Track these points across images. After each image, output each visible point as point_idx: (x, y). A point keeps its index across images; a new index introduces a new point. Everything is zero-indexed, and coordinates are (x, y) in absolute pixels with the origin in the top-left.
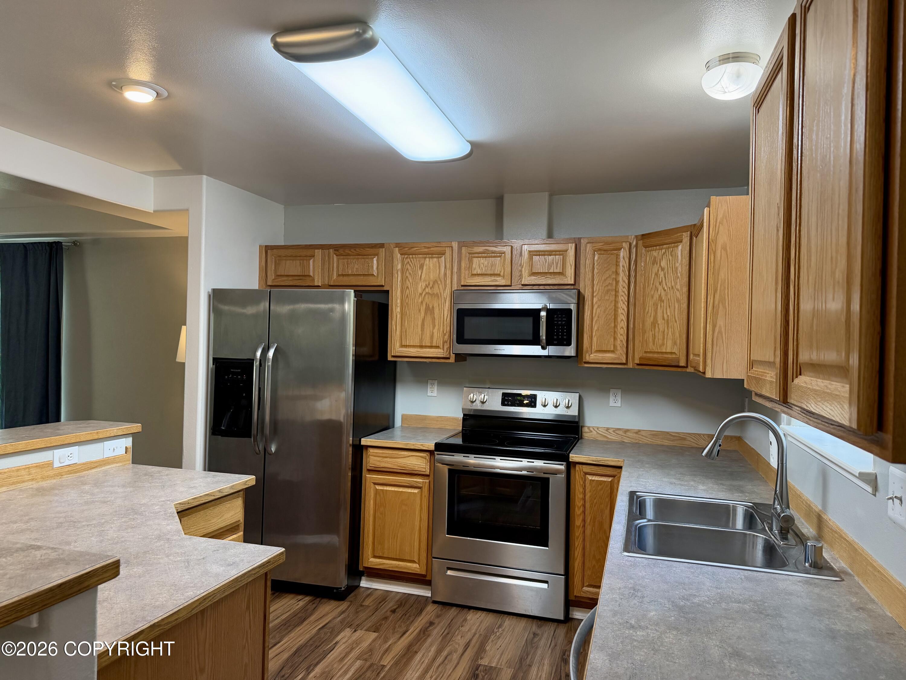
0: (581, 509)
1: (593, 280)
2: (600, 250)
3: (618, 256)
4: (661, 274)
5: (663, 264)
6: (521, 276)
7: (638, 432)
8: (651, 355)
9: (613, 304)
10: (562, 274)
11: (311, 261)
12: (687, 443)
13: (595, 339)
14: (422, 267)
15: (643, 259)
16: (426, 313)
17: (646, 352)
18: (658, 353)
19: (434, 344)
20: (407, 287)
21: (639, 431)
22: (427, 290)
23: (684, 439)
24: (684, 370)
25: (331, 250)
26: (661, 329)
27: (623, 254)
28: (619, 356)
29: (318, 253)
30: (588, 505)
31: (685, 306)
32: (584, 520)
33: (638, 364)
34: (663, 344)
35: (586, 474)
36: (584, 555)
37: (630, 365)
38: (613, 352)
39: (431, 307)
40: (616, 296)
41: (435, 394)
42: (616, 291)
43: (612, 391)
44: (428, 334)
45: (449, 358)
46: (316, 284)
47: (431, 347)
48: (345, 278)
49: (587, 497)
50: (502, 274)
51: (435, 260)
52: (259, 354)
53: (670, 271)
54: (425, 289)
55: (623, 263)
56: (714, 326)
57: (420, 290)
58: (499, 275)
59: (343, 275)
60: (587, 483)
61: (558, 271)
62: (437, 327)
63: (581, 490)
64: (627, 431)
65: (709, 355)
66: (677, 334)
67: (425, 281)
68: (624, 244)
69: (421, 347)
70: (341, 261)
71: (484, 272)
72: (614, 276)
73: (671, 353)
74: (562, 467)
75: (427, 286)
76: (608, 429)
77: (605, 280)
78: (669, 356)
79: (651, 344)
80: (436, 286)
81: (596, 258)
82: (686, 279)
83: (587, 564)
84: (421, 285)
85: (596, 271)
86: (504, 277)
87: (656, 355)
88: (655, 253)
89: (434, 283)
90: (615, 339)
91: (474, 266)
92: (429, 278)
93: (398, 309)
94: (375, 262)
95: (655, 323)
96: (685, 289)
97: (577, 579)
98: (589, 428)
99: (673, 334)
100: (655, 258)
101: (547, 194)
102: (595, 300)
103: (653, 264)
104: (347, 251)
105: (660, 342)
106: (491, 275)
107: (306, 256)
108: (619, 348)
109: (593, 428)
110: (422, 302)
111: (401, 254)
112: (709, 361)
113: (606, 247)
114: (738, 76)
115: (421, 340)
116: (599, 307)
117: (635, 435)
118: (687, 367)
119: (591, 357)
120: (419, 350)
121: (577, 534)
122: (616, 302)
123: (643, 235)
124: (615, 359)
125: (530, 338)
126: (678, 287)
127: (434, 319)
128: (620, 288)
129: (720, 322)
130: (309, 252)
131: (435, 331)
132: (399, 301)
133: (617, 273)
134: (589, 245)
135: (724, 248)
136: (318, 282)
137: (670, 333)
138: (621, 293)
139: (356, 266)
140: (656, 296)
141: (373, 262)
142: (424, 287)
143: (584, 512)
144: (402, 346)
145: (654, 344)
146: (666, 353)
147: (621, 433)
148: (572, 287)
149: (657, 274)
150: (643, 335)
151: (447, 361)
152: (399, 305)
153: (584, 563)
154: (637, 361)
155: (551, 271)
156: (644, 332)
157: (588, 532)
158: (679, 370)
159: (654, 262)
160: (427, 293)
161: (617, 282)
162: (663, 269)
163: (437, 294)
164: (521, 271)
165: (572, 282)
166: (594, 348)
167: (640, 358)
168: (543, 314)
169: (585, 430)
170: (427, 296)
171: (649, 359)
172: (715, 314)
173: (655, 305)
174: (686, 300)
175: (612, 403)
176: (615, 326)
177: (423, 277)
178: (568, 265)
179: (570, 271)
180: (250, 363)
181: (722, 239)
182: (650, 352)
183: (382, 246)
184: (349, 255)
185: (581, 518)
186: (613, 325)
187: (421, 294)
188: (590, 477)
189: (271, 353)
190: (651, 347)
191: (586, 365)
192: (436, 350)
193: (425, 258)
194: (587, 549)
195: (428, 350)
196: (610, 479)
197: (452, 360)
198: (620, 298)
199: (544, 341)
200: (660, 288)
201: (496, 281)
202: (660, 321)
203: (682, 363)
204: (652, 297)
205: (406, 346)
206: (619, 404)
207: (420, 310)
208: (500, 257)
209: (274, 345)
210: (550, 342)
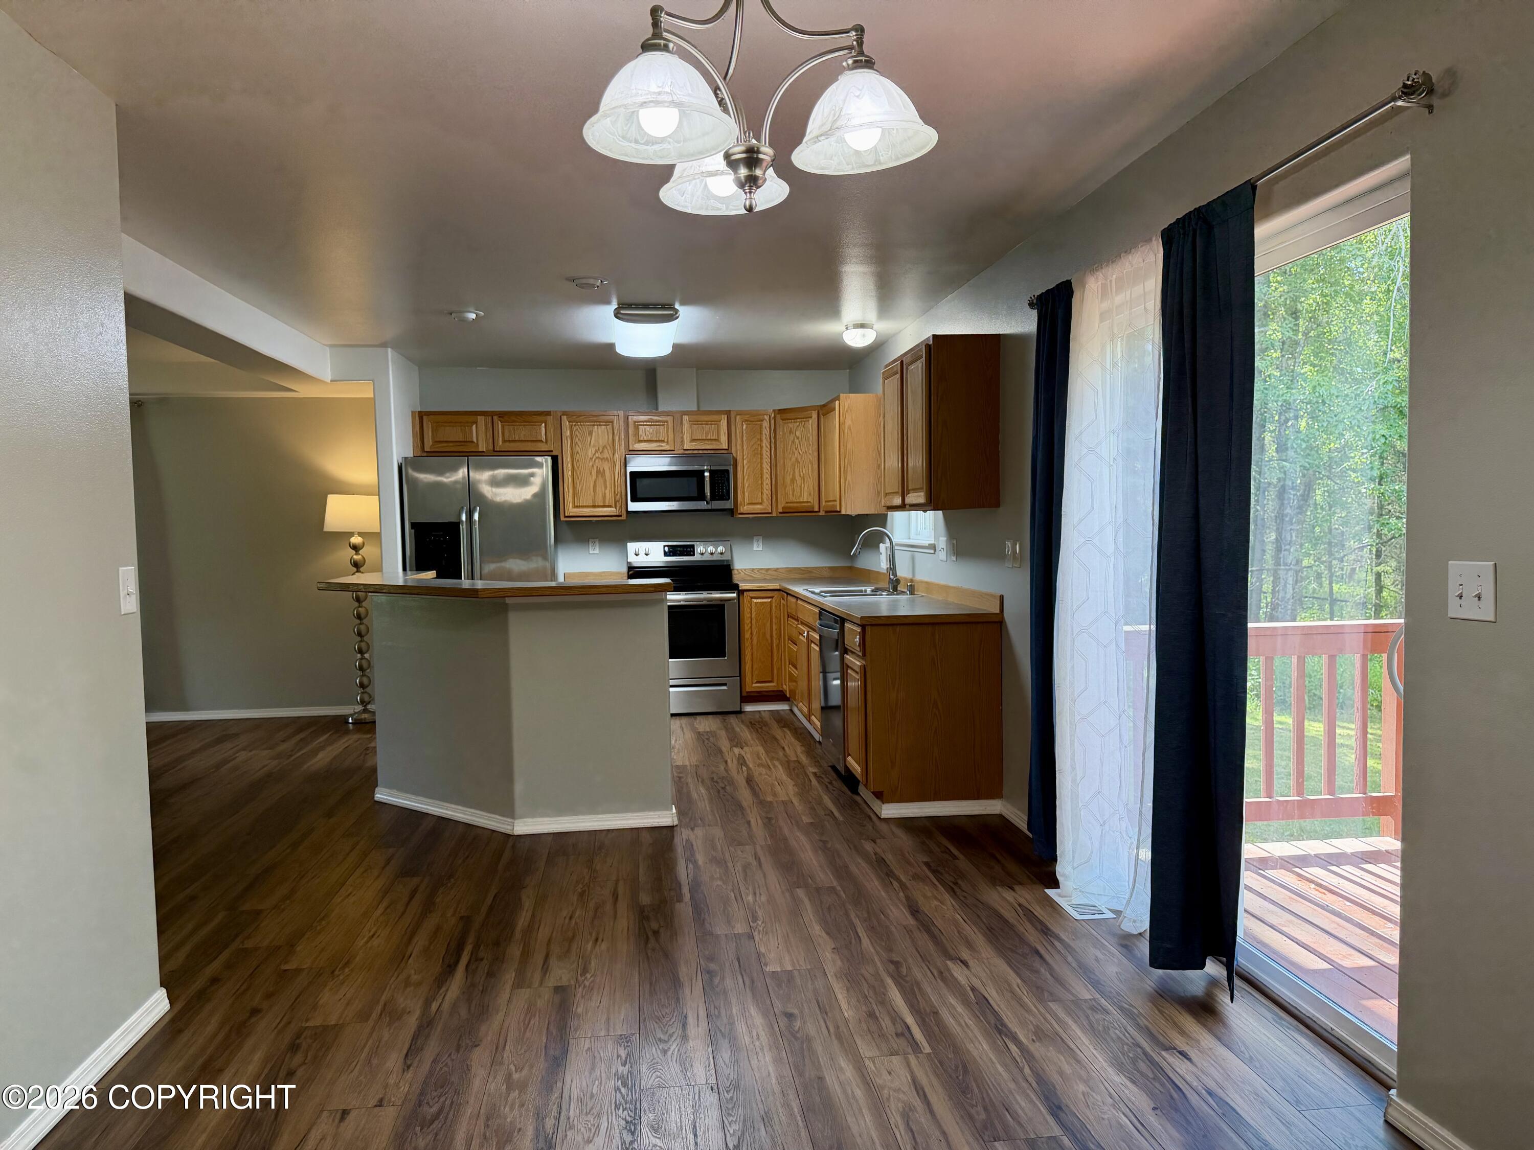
0: (750, 625)
1: (743, 446)
2: (746, 421)
3: (761, 426)
4: (797, 441)
5: (798, 433)
6: (682, 442)
7: (776, 570)
8: (791, 505)
9: (759, 466)
10: (717, 440)
11: (474, 427)
12: (814, 575)
13: (746, 494)
14: (591, 433)
15: (781, 429)
16: (597, 476)
17: (787, 503)
18: (797, 502)
19: (607, 504)
20: (577, 452)
21: (778, 569)
22: (597, 455)
23: (810, 572)
24: (817, 514)
25: (495, 418)
26: (799, 484)
27: (766, 424)
28: (765, 507)
29: (481, 419)
30: (754, 622)
31: (816, 466)
32: (751, 634)
33: (780, 513)
34: (801, 496)
35: (752, 598)
36: (752, 660)
37: (774, 514)
38: (761, 504)
39: (602, 470)
40: (761, 459)
41: (597, 551)
42: (762, 455)
43: (755, 538)
44: (600, 495)
45: (621, 516)
46: (480, 450)
47: (604, 506)
48: (512, 444)
49: (753, 616)
50: (666, 440)
51: (603, 427)
52: (464, 518)
53: (804, 439)
54: (595, 454)
55: (766, 432)
56: (845, 480)
57: (590, 455)
58: (663, 441)
59: (509, 441)
60: (753, 606)
61: (714, 438)
62: (608, 488)
63: (749, 610)
64: (768, 570)
65: (843, 499)
66: (811, 488)
67: (594, 446)
68: (765, 416)
69: (594, 506)
70: (506, 427)
71: (649, 438)
72: (759, 443)
73: (808, 502)
74: (735, 595)
75: (596, 451)
76: (753, 570)
77: (752, 445)
78: (806, 504)
79: (791, 496)
80: (606, 451)
81: (744, 427)
82: (816, 446)
83: (755, 666)
84: (591, 451)
85: (745, 438)
86: (667, 442)
87: (795, 505)
88: (791, 425)
89: (603, 449)
90: (762, 493)
91: (640, 433)
92: (599, 443)
93: (570, 473)
94: (543, 429)
95: (793, 480)
96: (816, 454)
97: (748, 679)
98: (738, 570)
99: (808, 488)
100: (791, 429)
101: (695, 369)
102: (745, 462)
103: (790, 433)
104: (513, 418)
105: (799, 494)
106: (656, 441)
107: (467, 422)
108: (765, 500)
109: (741, 570)
110: (593, 466)
111: (569, 422)
112: (843, 504)
113: (752, 419)
114: (864, 336)
115: (594, 501)
116: (748, 468)
117: (775, 572)
118: (819, 511)
119: (742, 509)
120: (592, 509)
121: (747, 645)
122: (762, 463)
123: (779, 410)
124: (761, 509)
125: (696, 494)
126: (811, 452)
127: (605, 481)
128: (764, 452)
129: (849, 478)
130: (471, 419)
131: (607, 491)
132: (569, 465)
133: (761, 440)
134: (738, 417)
135: (849, 428)
136: (482, 447)
137: (806, 488)
138: (765, 456)
139: (523, 432)
140: (794, 459)
141: (540, 429)
142: (593, 452)
143: (751, 627)
144: (575, 507)
145: (793, 496)
146: (803, 502)
147: (763, 572)
148: (726, 452)
149: (793, 442)
150: (785, 489)
151: (620, 518)
152: (570, 469)
153: (752, 665)
154: (780, 510)
155: (709, 438)
156: (785, 487)
157: (755, 642)
158: (814, 514)
159: (791, 432)
160: (597, 458)
161: (762, 447)
162: (798, 438)
163: (607, 458)
164: (682, 438)
165: (727, 448)
166: (746, 501)
167: (783, 508)
168: (707, 474)
169: (735, 572)
170: (597, 461)
171: (790, 508)
172: (846, 472)
173: (793, 466)
174: (817, 462)
175: (755, 548)
176: (762, 483)
177: (592, 443)
178: (722, 433)
179: (724, 438)
180: (456, 526)
181: (848, 422)
182: (791, 503)
183: (548, 413)
184: (514, 421)
185: (749, 632)
186: (760, 482)
187: (591, 459)
188: (755, 601)
189: (476, 516)
190: (791, 498)
191: (740, 516)
192: (609, 509)
193: (594, 425)
194: (755, 656)
195: (601, 509)
196: (769, 600)
197: (624, 517)
198: (764, 461)
199: (709, 497)
200: (796, 452)
201: (662, 446)
202: (797, 477)
203: (816, 509)
204: (791, 459)
205: (578, 507)
206: (761, 549)
207: (591, 474)
208: (663, 425)
209: (476, 510)
210: (713, 498)
